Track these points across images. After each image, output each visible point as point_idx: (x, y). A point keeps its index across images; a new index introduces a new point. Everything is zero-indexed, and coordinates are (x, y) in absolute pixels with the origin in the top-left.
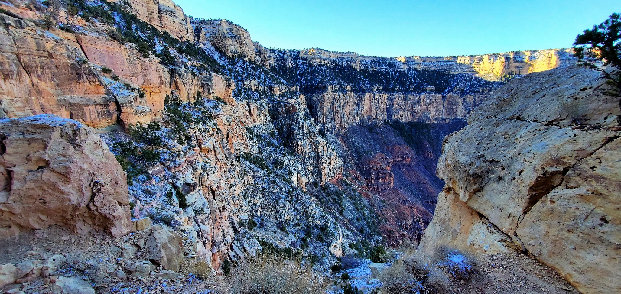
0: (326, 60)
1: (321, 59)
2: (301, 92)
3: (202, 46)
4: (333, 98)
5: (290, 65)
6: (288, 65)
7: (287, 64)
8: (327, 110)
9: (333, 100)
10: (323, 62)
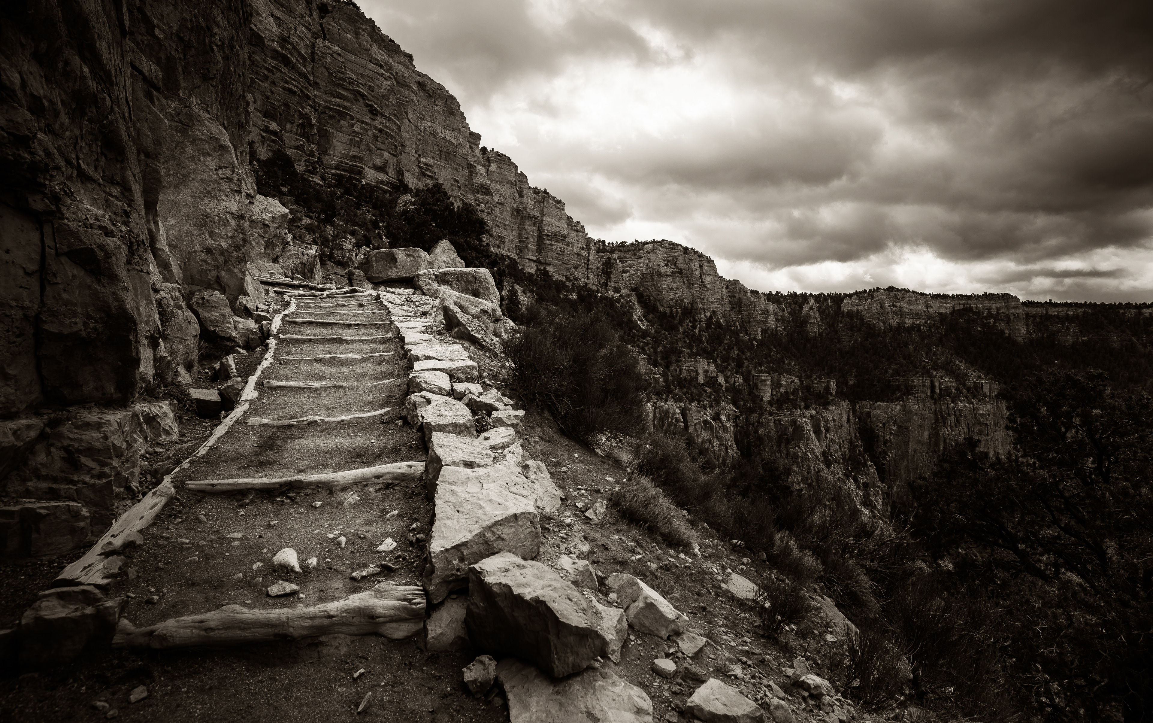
0: (916, 315)
1: (902, 314)
2: (841, 394)
3: (611, 293)
4: (935, 413)
5: (816, 328)
6: (813, 329)
7: (809, 328)
8: (919, 448)
9: (937, 421)
10: (908, 322)
